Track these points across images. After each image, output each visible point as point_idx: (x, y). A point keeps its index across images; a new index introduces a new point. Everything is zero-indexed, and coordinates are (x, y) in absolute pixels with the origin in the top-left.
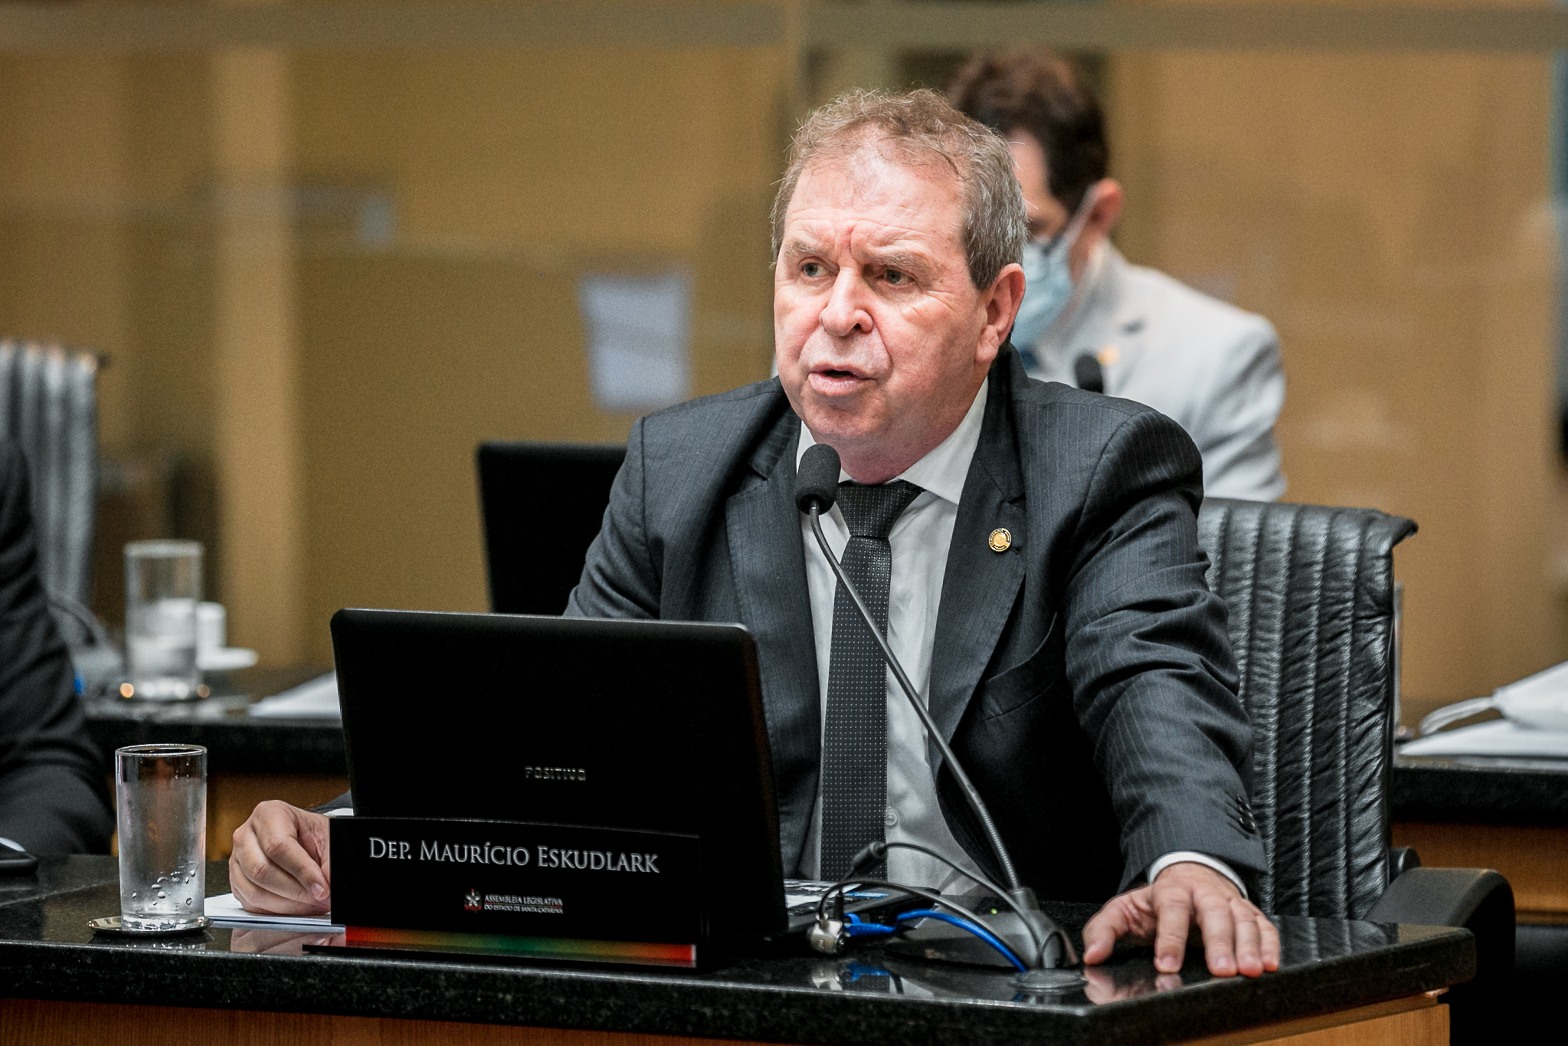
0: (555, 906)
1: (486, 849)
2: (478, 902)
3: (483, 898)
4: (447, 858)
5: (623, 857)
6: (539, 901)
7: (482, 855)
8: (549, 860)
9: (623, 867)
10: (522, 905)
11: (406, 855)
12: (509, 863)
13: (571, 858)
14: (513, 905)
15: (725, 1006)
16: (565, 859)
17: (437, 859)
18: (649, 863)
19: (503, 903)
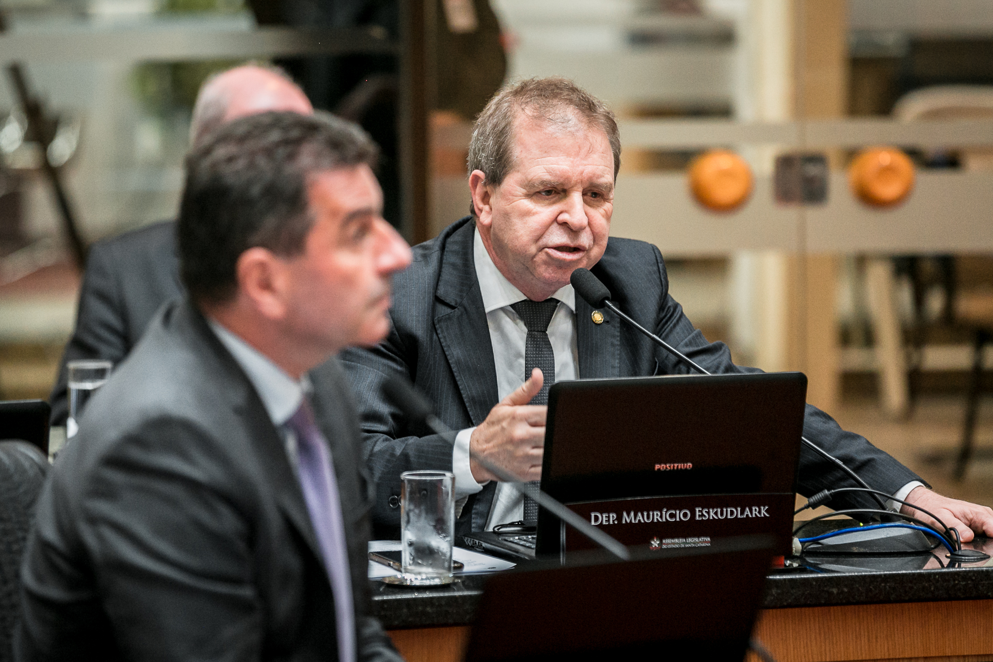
0: (706, 542)
1: (664, 513)
2: (658, 544)
3: (661, 542)
4: (639, 520)
5: (747, 509)
6: (696, 540)
7: (661, 517)
8: (703, 515)
9: (747, 515)
10: (686, 543)
11: (613, 521)
12: (678, 520)
13: (716, 513)
14: (679, 544)
15: (846, 586)
16: (712, 514)
17: (633, 521)
18: (763, 511)
19: (674, 544)
